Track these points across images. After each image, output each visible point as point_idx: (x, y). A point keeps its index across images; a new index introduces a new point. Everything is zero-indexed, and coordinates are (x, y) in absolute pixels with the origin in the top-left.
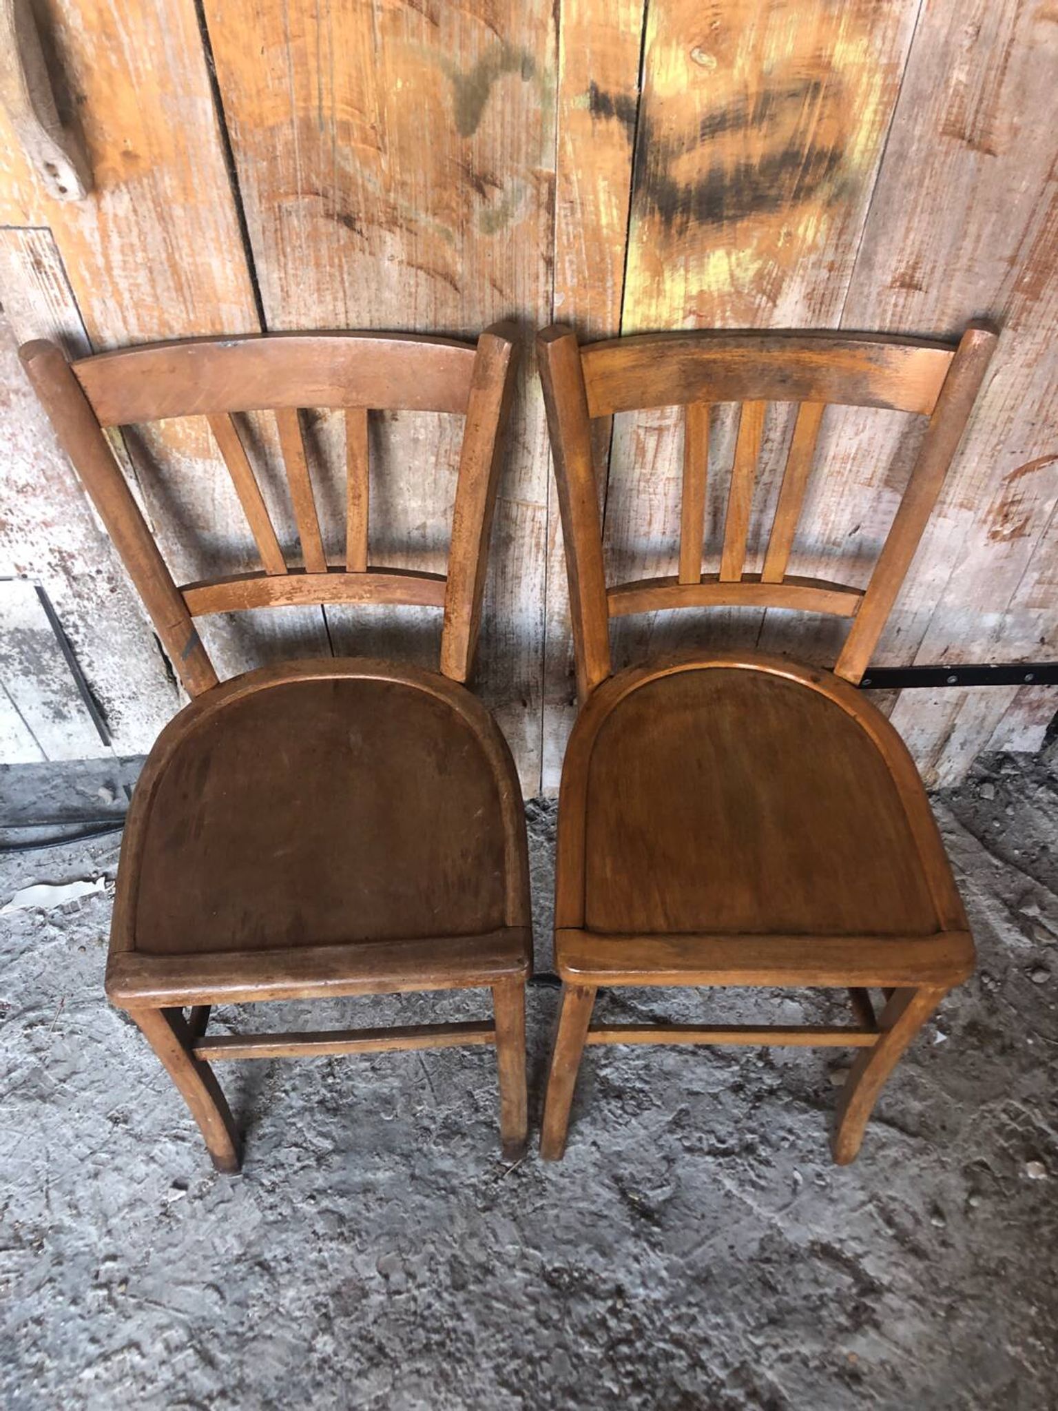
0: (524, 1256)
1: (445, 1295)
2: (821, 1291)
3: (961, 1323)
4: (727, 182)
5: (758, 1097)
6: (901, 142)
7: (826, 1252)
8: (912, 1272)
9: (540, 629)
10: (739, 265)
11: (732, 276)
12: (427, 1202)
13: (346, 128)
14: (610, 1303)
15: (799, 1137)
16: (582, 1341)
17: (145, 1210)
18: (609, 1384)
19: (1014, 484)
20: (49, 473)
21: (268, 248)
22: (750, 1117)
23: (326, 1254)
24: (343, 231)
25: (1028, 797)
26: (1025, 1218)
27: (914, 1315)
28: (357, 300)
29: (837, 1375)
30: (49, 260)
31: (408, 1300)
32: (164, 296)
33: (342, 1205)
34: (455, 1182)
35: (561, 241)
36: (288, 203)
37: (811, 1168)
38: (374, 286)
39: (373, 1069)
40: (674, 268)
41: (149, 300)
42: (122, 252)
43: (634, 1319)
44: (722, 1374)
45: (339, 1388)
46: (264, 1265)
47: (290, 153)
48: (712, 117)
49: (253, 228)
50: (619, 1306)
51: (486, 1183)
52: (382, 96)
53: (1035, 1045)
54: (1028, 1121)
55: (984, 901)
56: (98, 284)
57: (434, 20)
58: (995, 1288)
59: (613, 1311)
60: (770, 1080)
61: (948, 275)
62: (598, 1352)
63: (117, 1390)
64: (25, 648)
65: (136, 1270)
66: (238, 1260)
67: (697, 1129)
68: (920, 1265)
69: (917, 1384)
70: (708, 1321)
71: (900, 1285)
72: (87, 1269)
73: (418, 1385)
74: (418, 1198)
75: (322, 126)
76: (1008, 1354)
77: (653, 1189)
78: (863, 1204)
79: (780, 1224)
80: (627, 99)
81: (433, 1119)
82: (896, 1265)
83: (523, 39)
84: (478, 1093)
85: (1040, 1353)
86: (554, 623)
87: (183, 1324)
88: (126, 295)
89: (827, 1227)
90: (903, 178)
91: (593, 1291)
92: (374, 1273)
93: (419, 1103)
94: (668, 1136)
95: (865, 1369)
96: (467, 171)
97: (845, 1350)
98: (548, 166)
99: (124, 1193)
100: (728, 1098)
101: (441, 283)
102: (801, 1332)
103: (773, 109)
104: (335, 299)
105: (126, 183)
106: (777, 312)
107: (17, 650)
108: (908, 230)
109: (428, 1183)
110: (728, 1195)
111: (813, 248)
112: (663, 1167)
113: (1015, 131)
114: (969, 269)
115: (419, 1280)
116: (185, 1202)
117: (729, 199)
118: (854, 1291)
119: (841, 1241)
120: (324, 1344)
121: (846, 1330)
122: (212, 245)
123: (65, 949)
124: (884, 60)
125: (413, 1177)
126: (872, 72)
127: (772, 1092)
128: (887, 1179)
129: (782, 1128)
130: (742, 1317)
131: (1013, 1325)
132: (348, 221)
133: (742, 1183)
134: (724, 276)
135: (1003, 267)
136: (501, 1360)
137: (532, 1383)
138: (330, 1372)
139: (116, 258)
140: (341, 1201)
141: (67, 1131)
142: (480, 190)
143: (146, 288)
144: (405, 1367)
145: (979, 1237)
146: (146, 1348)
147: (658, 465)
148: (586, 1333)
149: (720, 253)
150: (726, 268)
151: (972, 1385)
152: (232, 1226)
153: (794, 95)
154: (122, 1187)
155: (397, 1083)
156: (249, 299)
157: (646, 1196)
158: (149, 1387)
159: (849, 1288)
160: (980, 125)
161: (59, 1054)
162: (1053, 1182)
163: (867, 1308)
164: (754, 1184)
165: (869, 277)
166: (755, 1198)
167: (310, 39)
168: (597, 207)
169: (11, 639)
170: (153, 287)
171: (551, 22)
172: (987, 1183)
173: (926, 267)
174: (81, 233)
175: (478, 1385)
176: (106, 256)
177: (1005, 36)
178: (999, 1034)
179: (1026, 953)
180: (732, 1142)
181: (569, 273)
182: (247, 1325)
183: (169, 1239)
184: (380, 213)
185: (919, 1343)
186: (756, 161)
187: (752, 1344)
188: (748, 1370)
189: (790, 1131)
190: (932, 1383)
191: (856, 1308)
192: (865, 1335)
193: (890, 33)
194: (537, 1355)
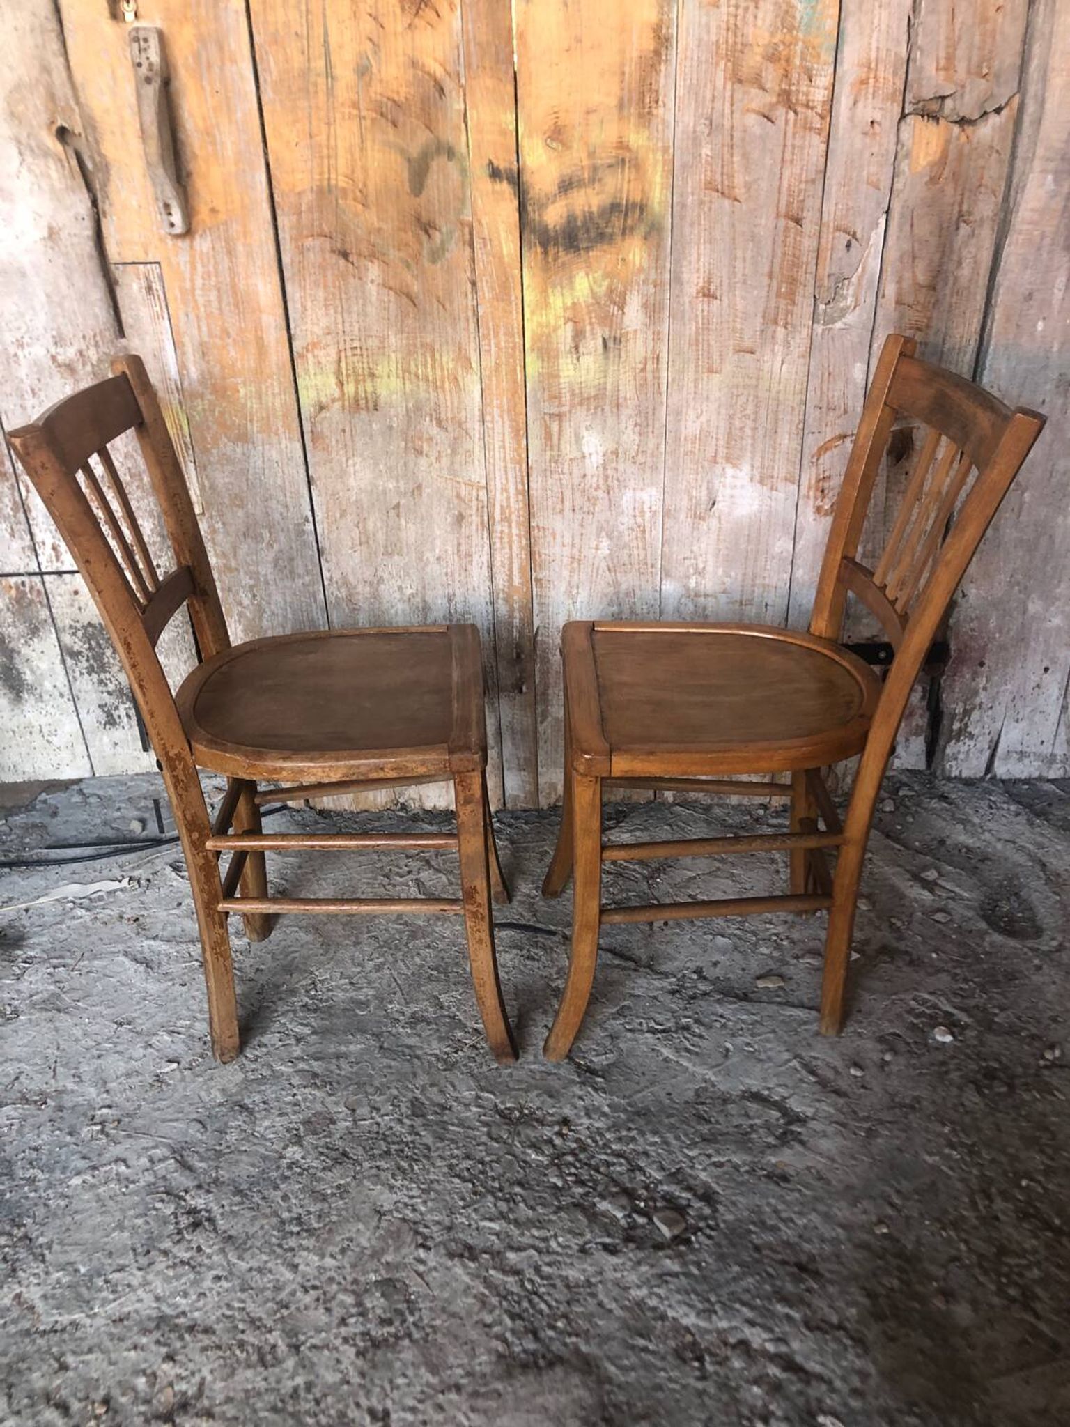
0: (478, 1097)
1: (405, 1121)
2: (752, 1122)
3: (880, 1140)
4: (579, 224)
5: (693, 997)
6: (682, 196)
7: (756, 1097)
8: (835, 1105)
9: (490, 609)
10: (595, 282)
11: (592, 290)
12: (393, 1063)
13: (344, 191)
14: (556, 1128)
15: (729, 1020)
16: (529, 1151)
17: (140, 1078)
18: (554, 1180)
19: (821, 461)
20: (133, 471)
21: (293, 275)
22: (686, 1009)
23: (299, 1097)
24: (342, 261)
25: (925, 809)
26: (936, 1068)
27: (836, 1134)
28: (350, 313)
29: (767, 1176)
30: (156, 285)
31: (372, 1124)
32: (226, 309)
33: (317, 1066)
34: (419, 1052)
35: (480, 266)
36: (309, 242)
37: (739, 1040)
38: (361, 301)
39: (352, 983)
40: (554, 287)
41: (216, 312)
42: (203, 278)
43: (578, 1140)
44: (659, 1176)
45: (304, 1179)
46: (243, 1107)
47: (310, 209)
48: (563, 181)
49: (286, 260)
50: (565, 1131)
51: (446, 1053)
52: (365, 170)
53: (939, 959)
54: (935, 1006)
55: (889, 870)
56: (185, 303)
57: (395, 124)
58: (911, 1117)
59: (559, 1134)
60: (703, 987)
61: (732, 288)
62: (545, 1161)
63: (101, 1191)
64: (93, 643)
65: (128, 1115)
66: (221, 1105)
67: (638, 1017)
68: (841, 1101)
69: (840, 1181)
70: (646, 1140)
71: (824, 1114)
72: (85, 1115)
73: (377, 1176)
74: (385, 1061)
75: (330, 191)
76: (925, 1162)
77: (597, 1055)
78: (789, 1061)
79: (713, 1078)
80: (511, 170)
81: (403, 1014)
82: (818, 1101)
83: (448, 135)
84: (442, 997)
85: (957, 1160)
86: (500, 601)
87: (169, 1146)
88: (202, 309)
89: (756, 1079)
90: (688, 219)
91: (541, 1122)
92: (342, 1109)
93: (391, 1002)
94: (612, 1022)
95: (792, 1173)
96: (418, 220)
97: (773, 1160)
98: (467, 217)
99: (122, 1067)
100: (667, 998)
101: (405, 300)
102: (733, 1147)
103: (600, 175)
104: (336, 312)
105: (210, 229)
106: (626, 318)
107: (87, 646)
108: (699, 255)
109: (395, 1052)
110: (666, 1060)
111: (641, 270)
112: (607, 1042)
113: (748, 186)
114: (744, 282)
115: (382, 1111)
116: (177, 1072)
117: (581, 235)
118: (782, 1121)
119: (769, 1089)
120: (294, 1152)
121: (775, 1146)
122: (258, 271)
123: (90, 924)
124: (660, 144)
125: (381, 1047)
126: (654, 151)
127: (705, 994)
128: (809, 1045)
129: (713, 1014)
130: (677, 1138)
131: (929, 1141)
132: (345, 255)
133: (677, 1050)
134: (587, 291)
135: (766, 280)
136: (455, 1161)
137: (481, 1176)
138: (298, 1170)
139: (199, 282)
140: (315, 1064)
141: (77, 1032)
142: (427, 232)
143: (215, 304)
144: (366, 1165)
145: (894, 1084)
146: (132, 1161)
147: (562, 447)
148: (535, 1146)
149: (582, 274)
150: (586, 285)
151: (893, 1182)
152: (220, 1082)
153: (610, 166)
154: (121, 1063)
155: (371, 992)
156: (281, 311)
157: (591, 1061)
158: (131, 1186)
159: (777, 1120)
160: (726, 183)
161: (77, 985)
162: (959, 1044)
163: (792, 1132)
164: (687, 1050)
165: (681, 291)
166: (690, 1060)
167: (324, 137)
168: (500, 243)
169: (84, 635)
170: (220, 302)
171: (463, 126)
172: (901, 1046)
173: (716, 281)
174: (178, 264)
175: (432, 1177)
176: (192, 281)
177: (727, 124)
178: (907, 953)
179: (928, 904)
180: (669, 1025)
181: (486, 289)
182: (224, 1145)
183: (161, 1096)
184: (364, 248)
185: (842, 1153)
186: (595, 209)
187: (687, 1156)
188: (684, 1174)
189: (722, 1016)
190: (854, 1180)
191: (785, 1133)
192: (792, 1148)
193: (660, 127)
194: (487, 1159)
